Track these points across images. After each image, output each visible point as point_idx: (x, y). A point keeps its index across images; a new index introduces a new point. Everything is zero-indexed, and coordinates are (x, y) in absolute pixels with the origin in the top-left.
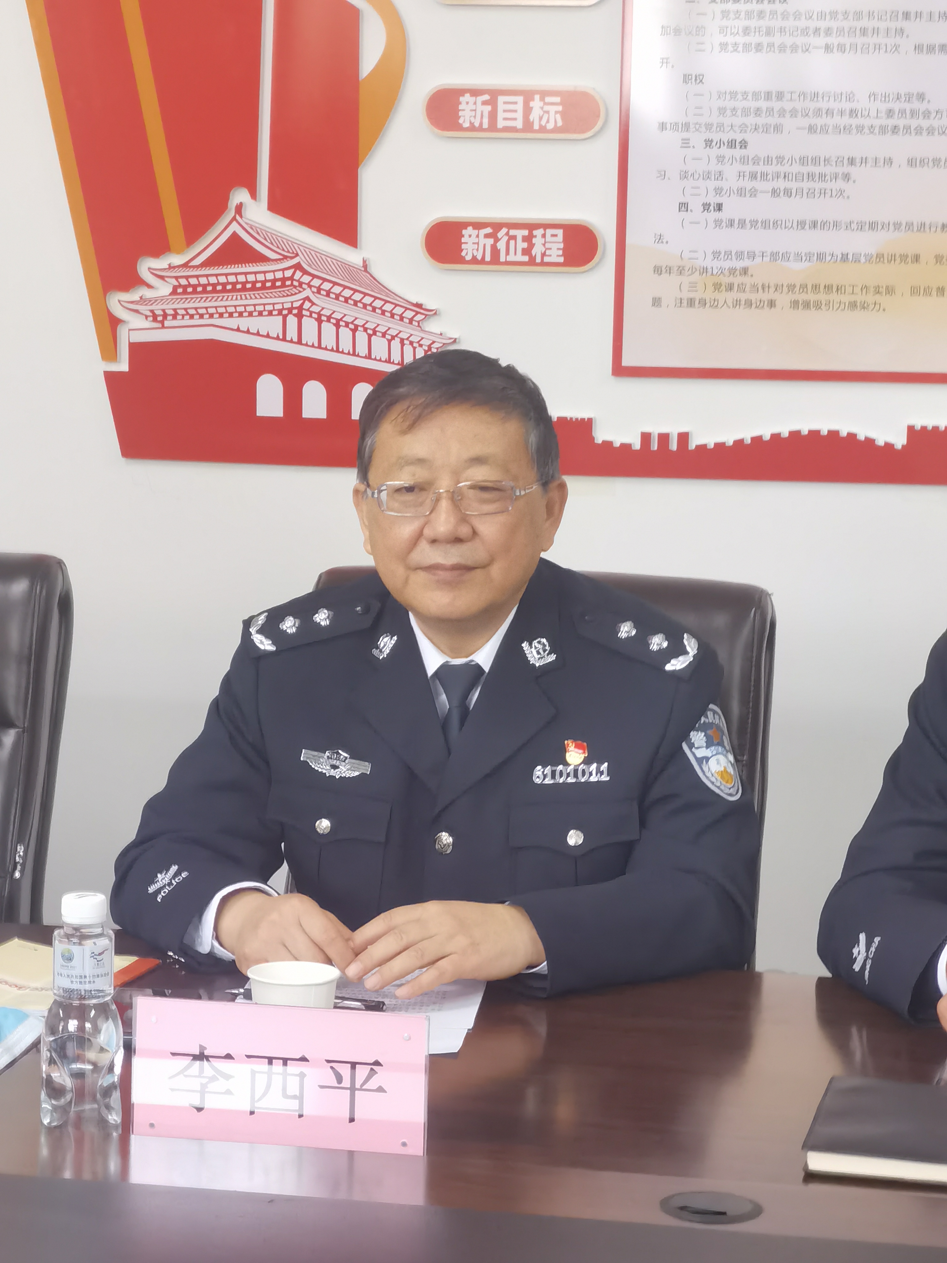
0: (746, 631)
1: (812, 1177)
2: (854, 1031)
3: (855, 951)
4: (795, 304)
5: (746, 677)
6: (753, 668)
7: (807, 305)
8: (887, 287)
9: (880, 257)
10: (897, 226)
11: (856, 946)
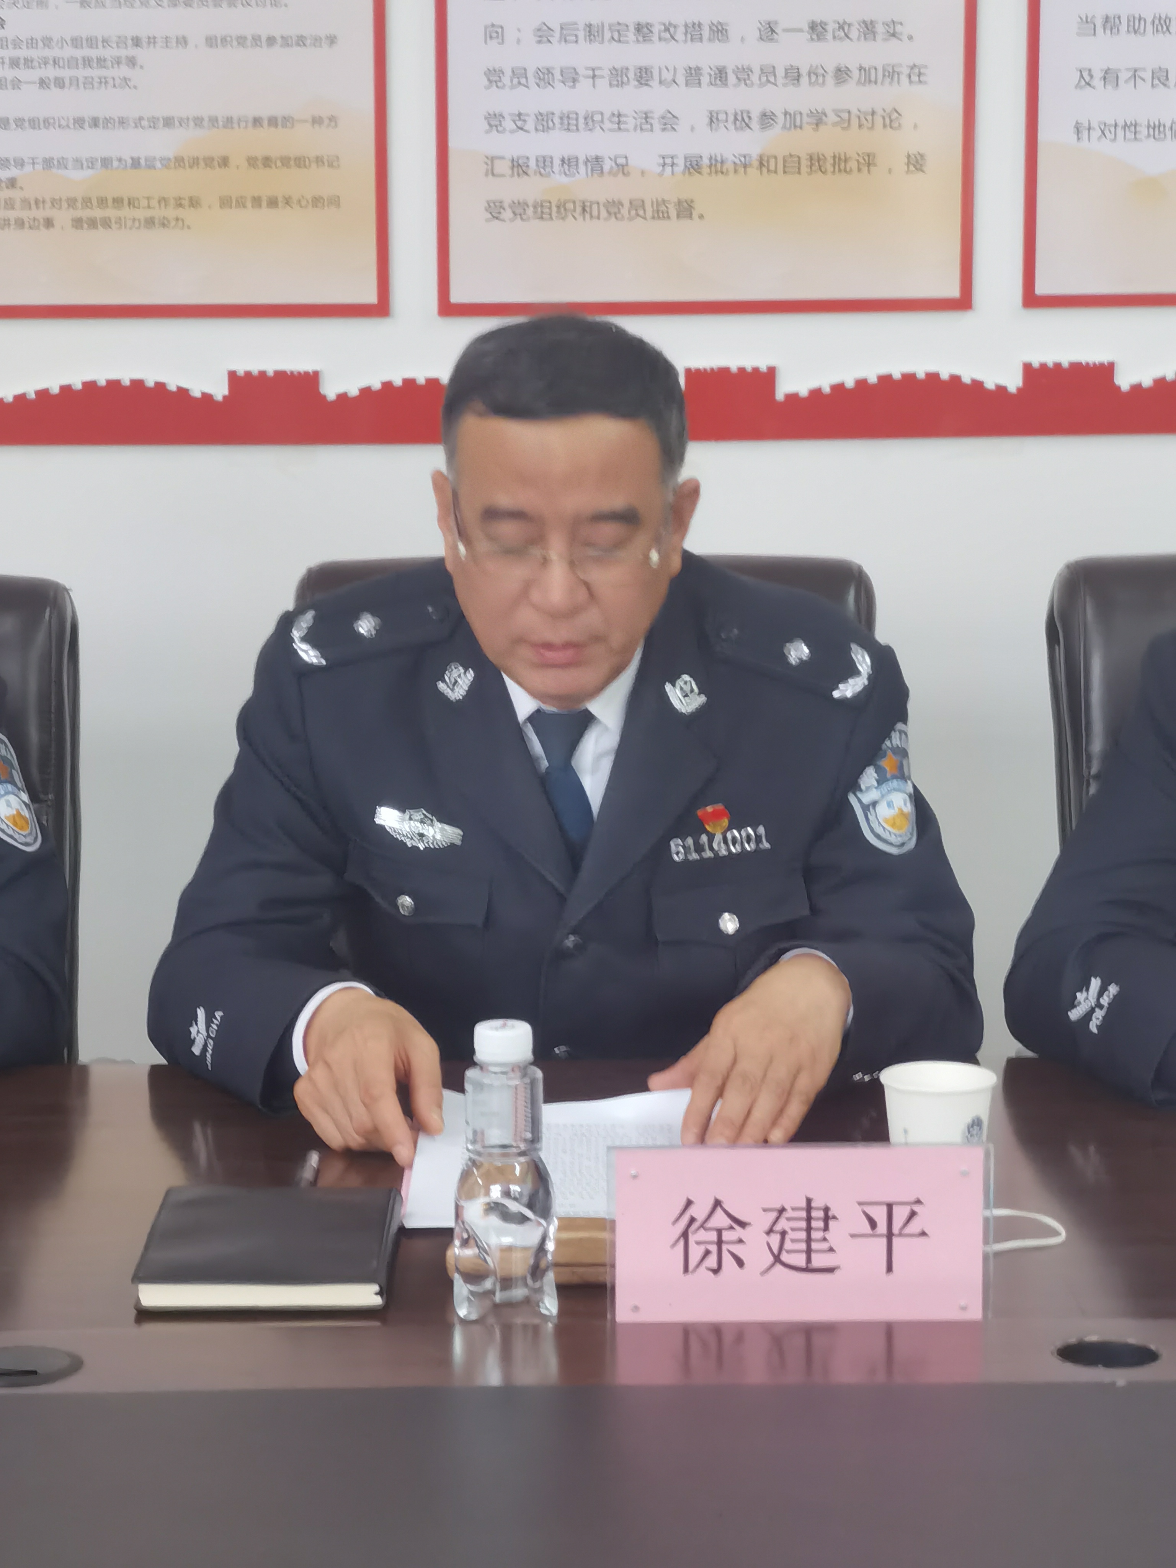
0: (41, 637)
1: (146, 1315)
2: (197, 1128)
3: (193, 1030)
4: (78, 223)
5: (44, 697)
6: (53, 684)
7: (93, 224)
8: (191, 199)
9: (179, 161)
10: (198, 121)
11: (194, 1023)
